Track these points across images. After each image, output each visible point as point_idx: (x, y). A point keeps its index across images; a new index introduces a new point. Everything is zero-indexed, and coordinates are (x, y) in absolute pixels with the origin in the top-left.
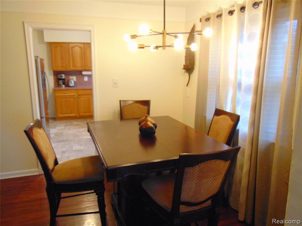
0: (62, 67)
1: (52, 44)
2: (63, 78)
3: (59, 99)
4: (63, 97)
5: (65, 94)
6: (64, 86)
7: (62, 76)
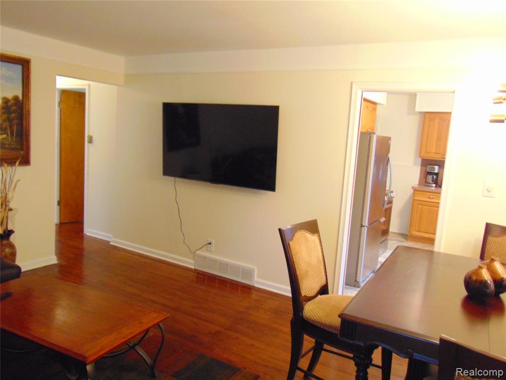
0: (435, 153)
1: (427, 115)
2: (436, 171)
3: (419, 206)
4: (426, 203)
5: (431, 198)
6: (434, 185)
7: (434, 169)
